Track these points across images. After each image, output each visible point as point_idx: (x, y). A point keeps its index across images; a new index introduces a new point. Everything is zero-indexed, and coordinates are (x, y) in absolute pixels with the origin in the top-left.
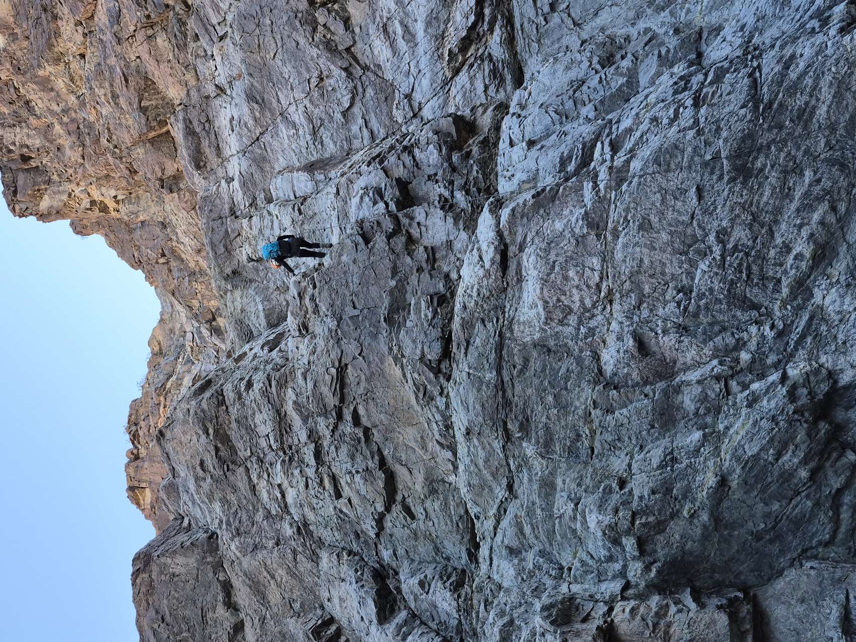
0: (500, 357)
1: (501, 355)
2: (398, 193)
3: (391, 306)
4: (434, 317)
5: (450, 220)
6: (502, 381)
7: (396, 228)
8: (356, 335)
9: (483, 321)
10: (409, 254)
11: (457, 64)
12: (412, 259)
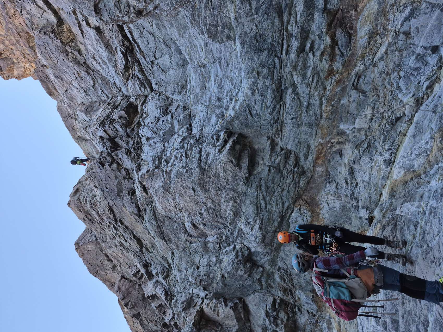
0: (156, 218)
1: (156, 217)
2: (110, 144)
3: (118, 191)
4: (131, 200)
5: (130, 161)
6: (159, 225)
7: (112, 160)
8: (110, 197)
9: (147, 205)
10: (119, 171)
11: (127, 76)
12: (121, 174)
